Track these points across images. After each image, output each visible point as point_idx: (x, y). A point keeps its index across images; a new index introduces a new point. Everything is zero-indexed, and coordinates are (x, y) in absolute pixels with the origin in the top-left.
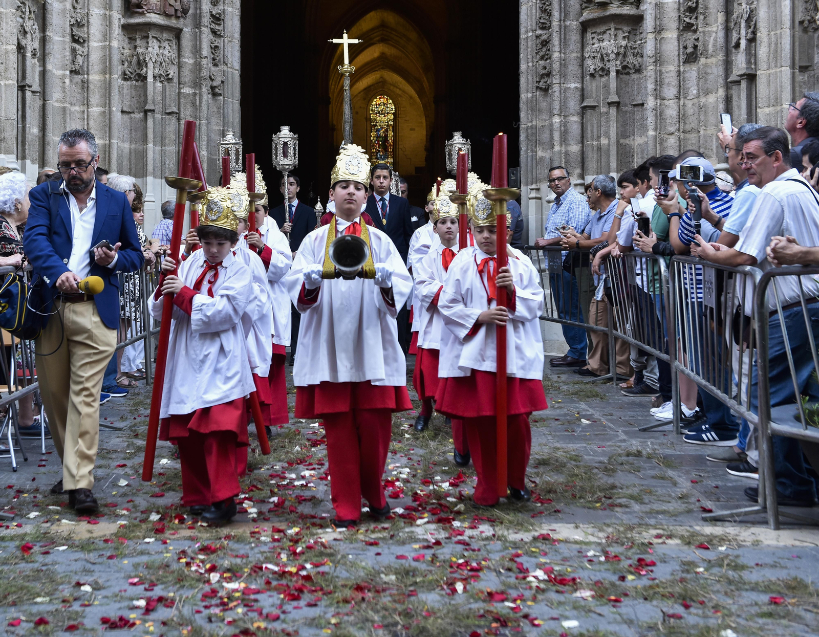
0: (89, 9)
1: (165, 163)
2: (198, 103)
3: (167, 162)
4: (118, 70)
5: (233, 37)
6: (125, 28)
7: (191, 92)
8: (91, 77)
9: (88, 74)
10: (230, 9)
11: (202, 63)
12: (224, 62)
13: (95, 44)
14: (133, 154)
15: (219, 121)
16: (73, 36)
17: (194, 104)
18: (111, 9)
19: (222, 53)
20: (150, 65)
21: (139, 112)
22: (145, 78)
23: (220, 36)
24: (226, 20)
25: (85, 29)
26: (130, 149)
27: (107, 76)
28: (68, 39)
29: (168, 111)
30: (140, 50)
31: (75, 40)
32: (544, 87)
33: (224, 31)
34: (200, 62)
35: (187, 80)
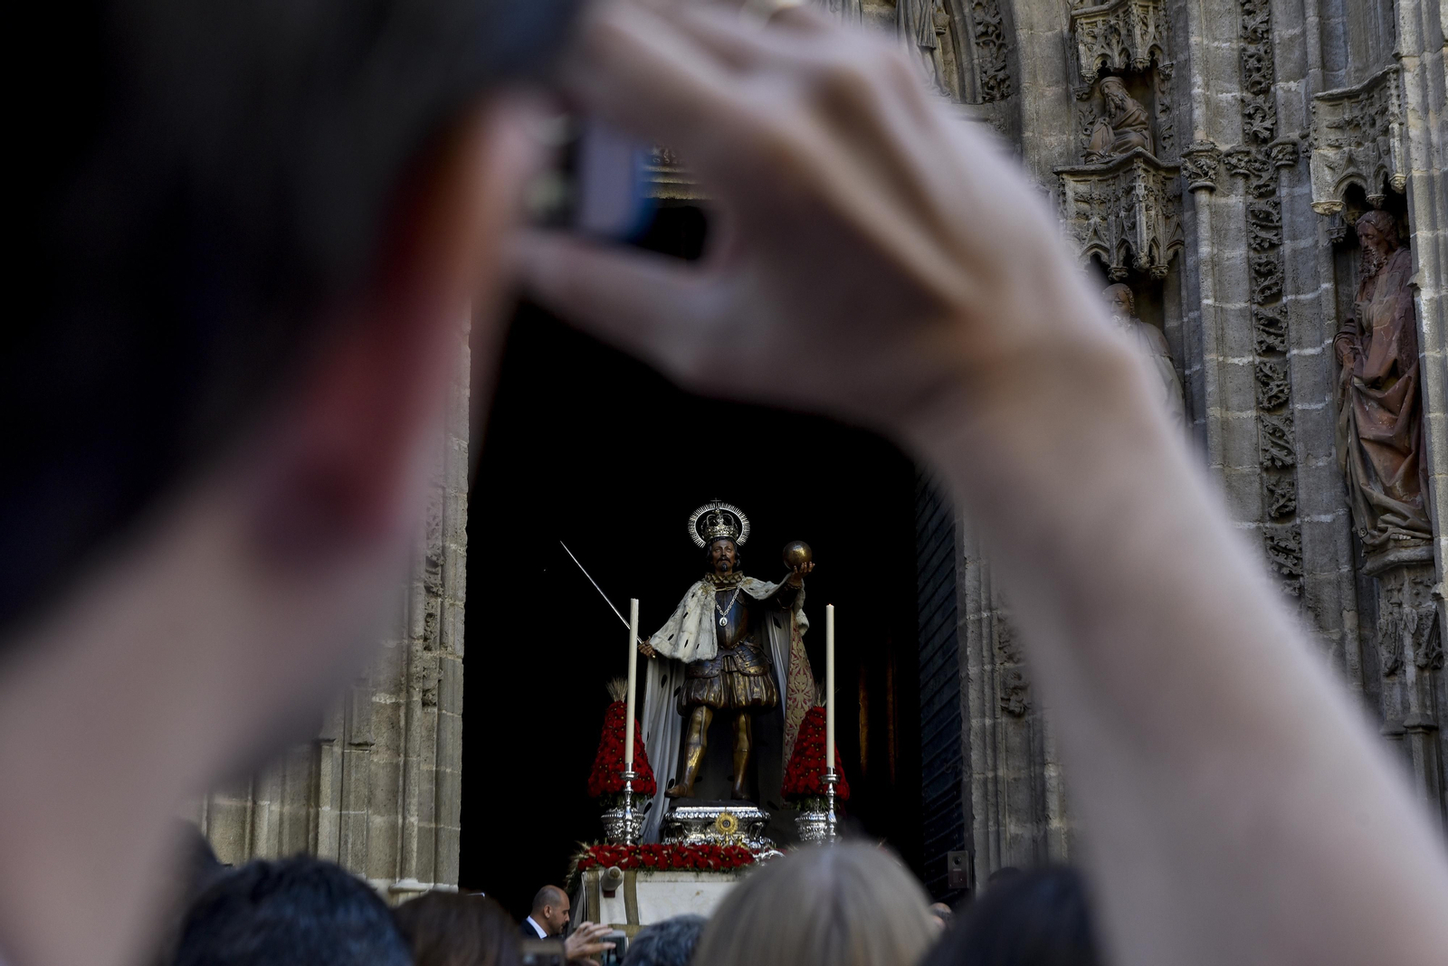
1: (346, 842)
2: (402, 723)
3: (350, 841)
5: (455, 597)
7: (388, 702)
10: (453, 546)
11: (414, 649)
12: (441, 643)
15: (430, 755)
17: (394, 725)
19: (438, 626)
23: (436, 595)
24: (447, 566)
26: (281, 815)
29: (356, 741)
32: (1017, 710)
33: (443, 585)
34: (409, 647)
35: (382, 678)
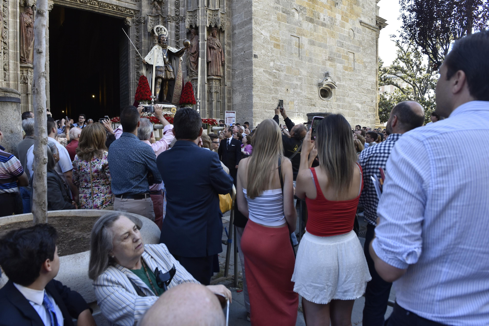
0: (9, 60)
4: (19, 81)
6: (21, 67)
8: (10, 82)
9: (9, 81)
13: (11, 71)
14: (22, 107)
16: (4, 69)
18: (17, 61)
20: (29, 80)
21: (24, 94)
22: (27, 83)
25: (8, 67)
27: (16, 83)
28: (3, 69)
30: (25, 75)
31: (4, 70)
